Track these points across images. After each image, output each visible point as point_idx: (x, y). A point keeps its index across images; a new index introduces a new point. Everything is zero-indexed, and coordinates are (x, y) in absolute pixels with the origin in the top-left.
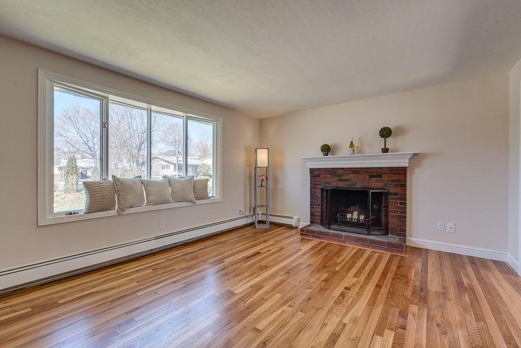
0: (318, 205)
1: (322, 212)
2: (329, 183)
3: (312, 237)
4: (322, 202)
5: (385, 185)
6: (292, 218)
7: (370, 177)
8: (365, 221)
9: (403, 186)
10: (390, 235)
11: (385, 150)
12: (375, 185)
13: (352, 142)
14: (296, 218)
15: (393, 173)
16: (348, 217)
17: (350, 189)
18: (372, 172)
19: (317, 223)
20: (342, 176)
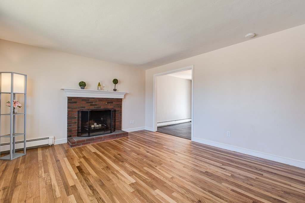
0: (76, 123)
1: (78, 127)
2: (84, 107)
3: (82, 145)
4: (78, 120)
5: (114, 107)
6: (48, 138)
7: (108, 103)
8: (102, 127)
9: (120, 107)
10: (116, 131)
11: (115, 90)
12: (110, 107)
13: (99, 83)
14: (51, 137)
15: (117, 101)
16: (92, 127)
17: (97, 110)
18: (109, 100)
19: (75, 136)
20: (93, 102)
